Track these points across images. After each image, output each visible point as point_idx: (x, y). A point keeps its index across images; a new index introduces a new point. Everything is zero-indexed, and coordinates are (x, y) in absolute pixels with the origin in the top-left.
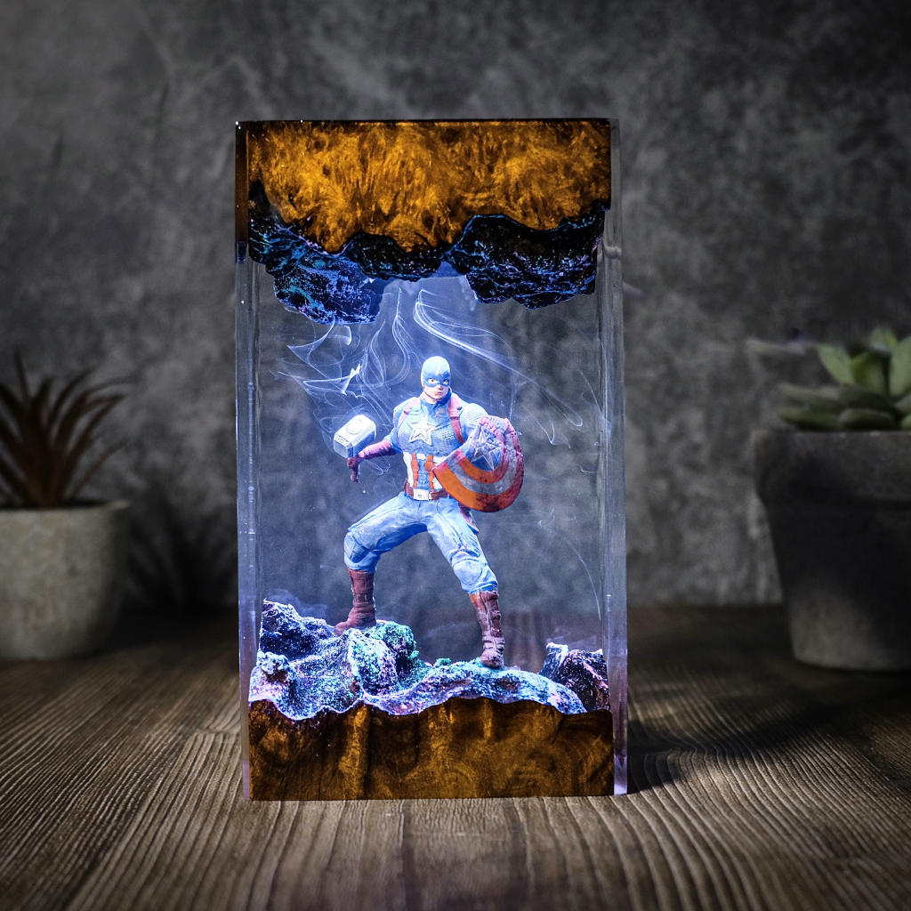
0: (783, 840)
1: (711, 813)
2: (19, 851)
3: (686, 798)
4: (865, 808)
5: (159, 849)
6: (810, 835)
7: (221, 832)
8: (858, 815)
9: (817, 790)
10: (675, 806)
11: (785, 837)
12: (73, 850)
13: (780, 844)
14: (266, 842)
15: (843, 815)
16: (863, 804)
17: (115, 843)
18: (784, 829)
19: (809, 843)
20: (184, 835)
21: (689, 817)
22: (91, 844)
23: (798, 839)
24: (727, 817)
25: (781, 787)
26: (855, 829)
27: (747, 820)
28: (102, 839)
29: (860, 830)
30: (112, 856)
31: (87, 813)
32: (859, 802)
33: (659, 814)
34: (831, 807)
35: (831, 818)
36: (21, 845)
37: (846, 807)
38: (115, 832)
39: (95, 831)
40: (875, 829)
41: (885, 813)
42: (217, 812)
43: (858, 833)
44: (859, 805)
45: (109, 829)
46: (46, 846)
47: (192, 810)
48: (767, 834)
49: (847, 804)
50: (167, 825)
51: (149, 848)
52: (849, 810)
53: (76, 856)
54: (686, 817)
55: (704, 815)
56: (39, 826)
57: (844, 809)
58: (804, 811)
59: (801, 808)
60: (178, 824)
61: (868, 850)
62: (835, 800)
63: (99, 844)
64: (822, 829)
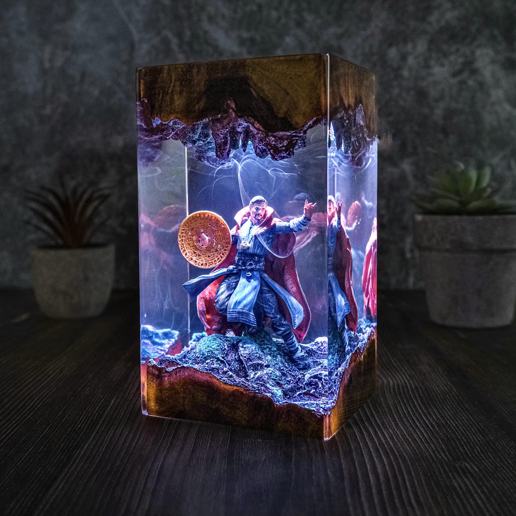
1: (388, 427)
4: (467, 424)
7: (138, 437)
9: (441, 410)
11: (426, 444)
12: (61, 448)
13: (424, 450)
14: (160, 443)
17: (83, 444)
18: (425, 439)
19: (439, 449)
22: (70, 445)
23: (433, 446)
24: (396, 430)
26: (462, 439)
29: (465, 439)
31: (72, 423)
32: (463, 419)
33: (361, 426)
35: (450, 431)
38: (84, 437)
39: (74, 436)
40: (473, 440)
44: (463, 422)
45: (81, 434)
48: (418, 443)
49: (457, 421)
50: (112, 432)
51: (99, 447)
52: (459, 425)
53: (61, 453)
55: (384, 428)
60: (117, 432)
61: (470, 455)
62: (451, 418)
63: (75, 444)
64: (445, 439)
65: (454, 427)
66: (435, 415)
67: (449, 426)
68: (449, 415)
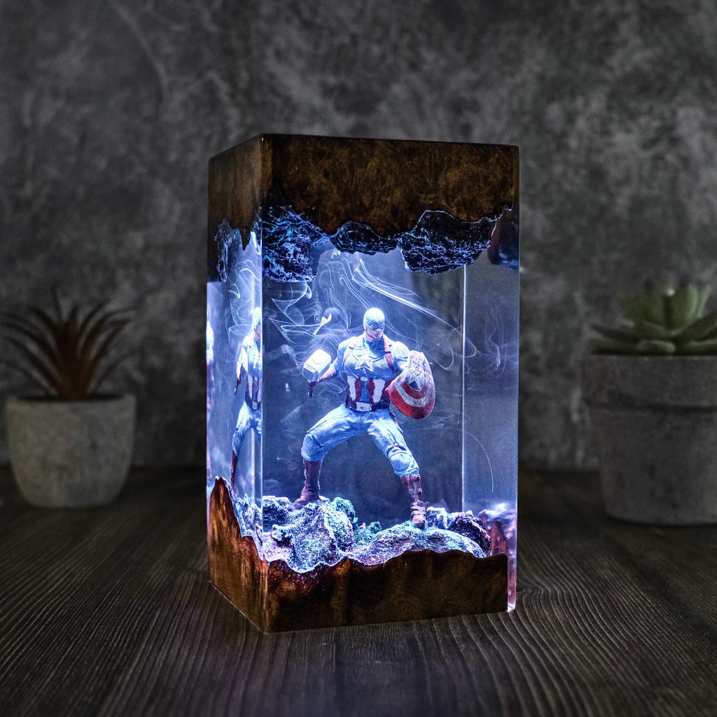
0: (611, 669)
1: (558, 645)
2: (55, 674)
3: (538, 632)
4: (668, 642)
5: (158, 673)
6: (631, 665)
7: (203, 658)
8: (664, 649)
9: (633, 626)
10: (530, 639)
11: (613, 667)
12: (95, 673)
13: (609, 673)
14: (236, 667)
15: (652, 648)
16: (667, 639)
17: (126, 668)
18: (611, 660)
19: (630, 672)
20: (176, 661)
21: (542, 648)
22: (108, 668)
23: (622, 669)
24: (569, 649)
25: (606, 624)
26: (662, 661)
27: (584, 651)
28: (116, 664)
29: (666, 662)
30: (123, 679)
31: (105, 641)
32: (663, 637)
33: (520, 646)
34: (643, 641)
35: (645, 652)
36: (57, 668)
37: (654, 641)
38: (125, 658)
39: (111, 656)
40: (677, 662)
41: (683, 647)
42: (199, 641)
43: (665, 664)
44: (663, 640)
45: (121, 655)
46: (75, 669)
47: (181, 638)
48: (600, 664)
49: (655, 639)
50: (164, 652)
51: (151, 671)
52: (657, 643)
53: (97, 678)
54: (540, 648)
55: (552, 647)
56: (70, 651)
57: (654, 643)
58: (624, 645)
59: (622, 642)
60: (172, 651)
61: (674, 680)
62: (646, 635)
63: (114, 668)
64: (639, 660)
65: (651, 646)
66: (624, 631)
67: (644, 645)
68: (642, 632)
